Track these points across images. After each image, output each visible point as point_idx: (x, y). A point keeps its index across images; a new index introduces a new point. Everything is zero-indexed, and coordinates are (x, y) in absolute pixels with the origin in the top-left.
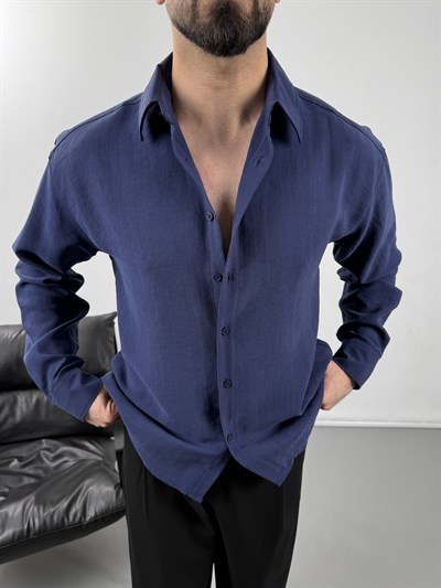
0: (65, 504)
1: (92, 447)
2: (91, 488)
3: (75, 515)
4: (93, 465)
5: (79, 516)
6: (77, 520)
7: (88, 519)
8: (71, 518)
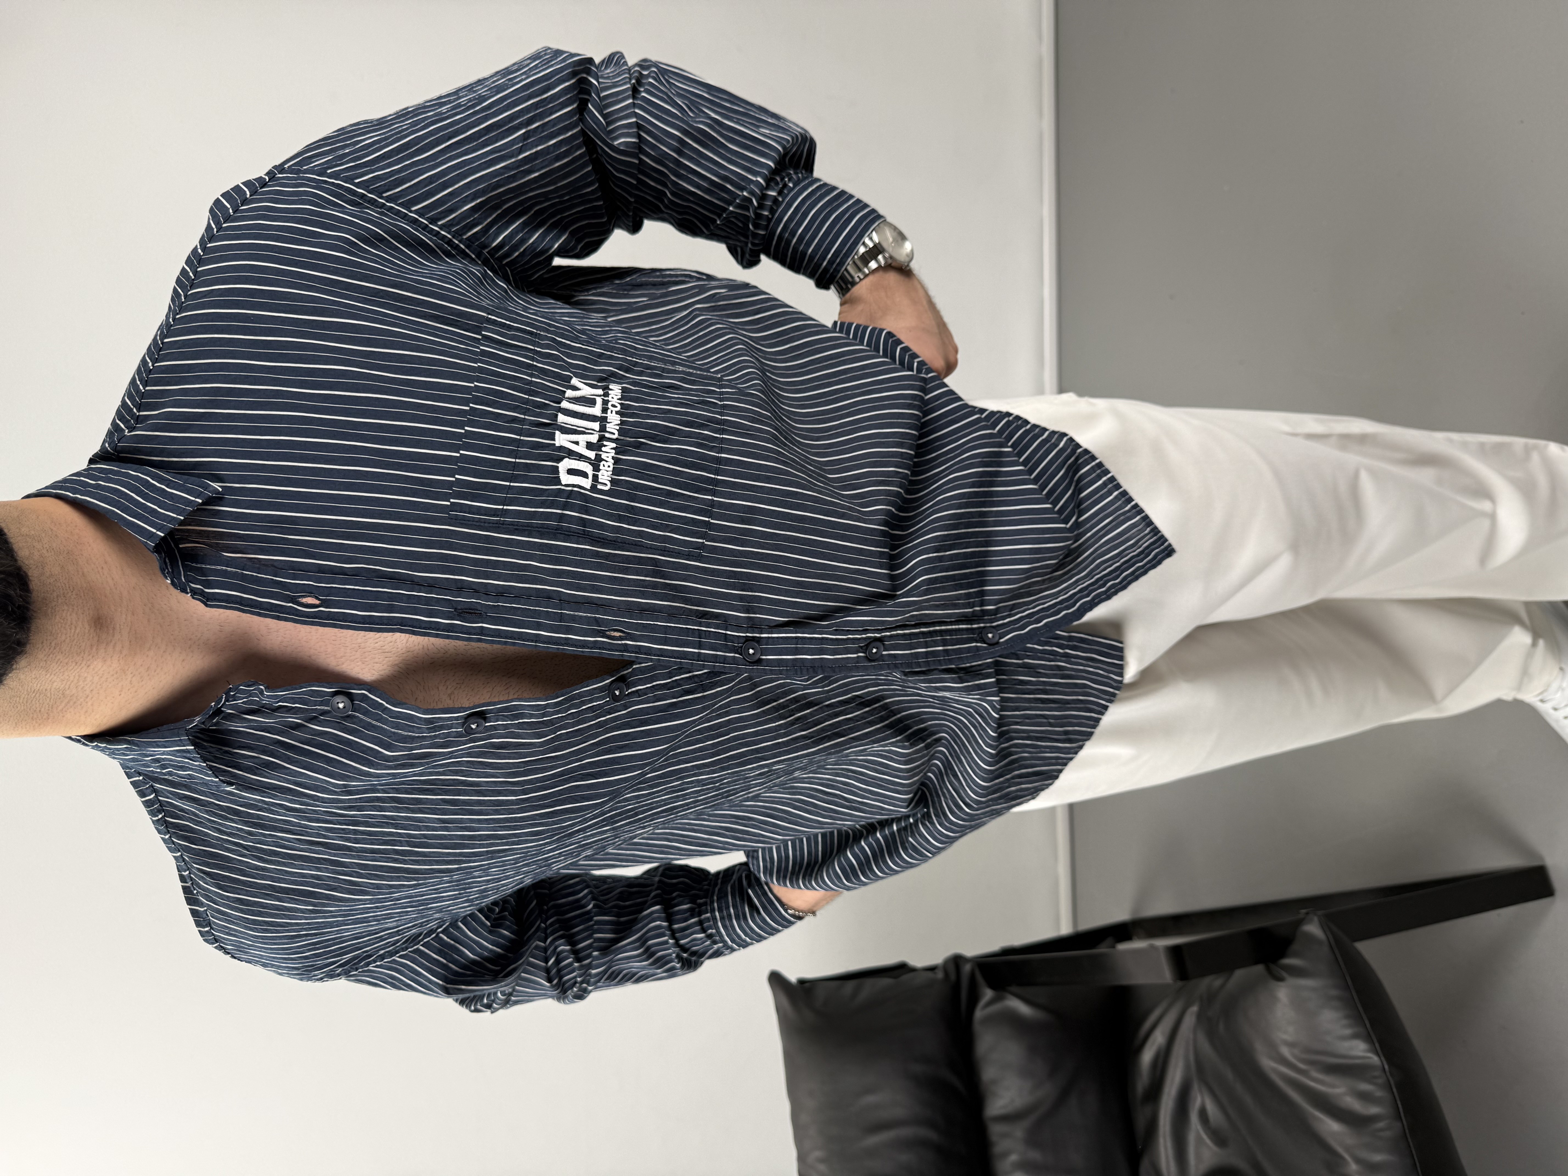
0: (1330, 1127)
1: (1158, 1038)
2: (1285, 1051)
3: (1364, 1097)
4: (1212, 1035)
5: (1365, 1087)
6: (1379, 1093)
7: (1375, 1059)
8: (1374, 1110)
